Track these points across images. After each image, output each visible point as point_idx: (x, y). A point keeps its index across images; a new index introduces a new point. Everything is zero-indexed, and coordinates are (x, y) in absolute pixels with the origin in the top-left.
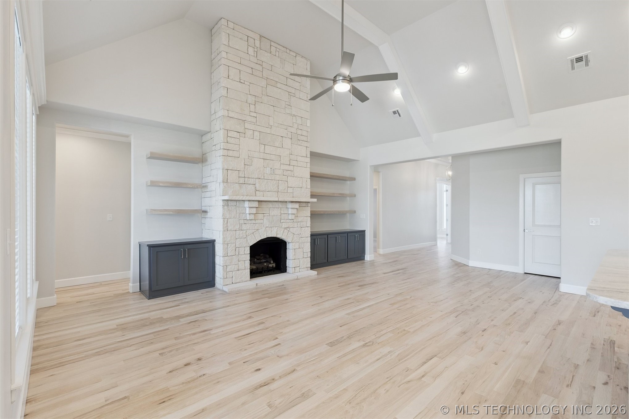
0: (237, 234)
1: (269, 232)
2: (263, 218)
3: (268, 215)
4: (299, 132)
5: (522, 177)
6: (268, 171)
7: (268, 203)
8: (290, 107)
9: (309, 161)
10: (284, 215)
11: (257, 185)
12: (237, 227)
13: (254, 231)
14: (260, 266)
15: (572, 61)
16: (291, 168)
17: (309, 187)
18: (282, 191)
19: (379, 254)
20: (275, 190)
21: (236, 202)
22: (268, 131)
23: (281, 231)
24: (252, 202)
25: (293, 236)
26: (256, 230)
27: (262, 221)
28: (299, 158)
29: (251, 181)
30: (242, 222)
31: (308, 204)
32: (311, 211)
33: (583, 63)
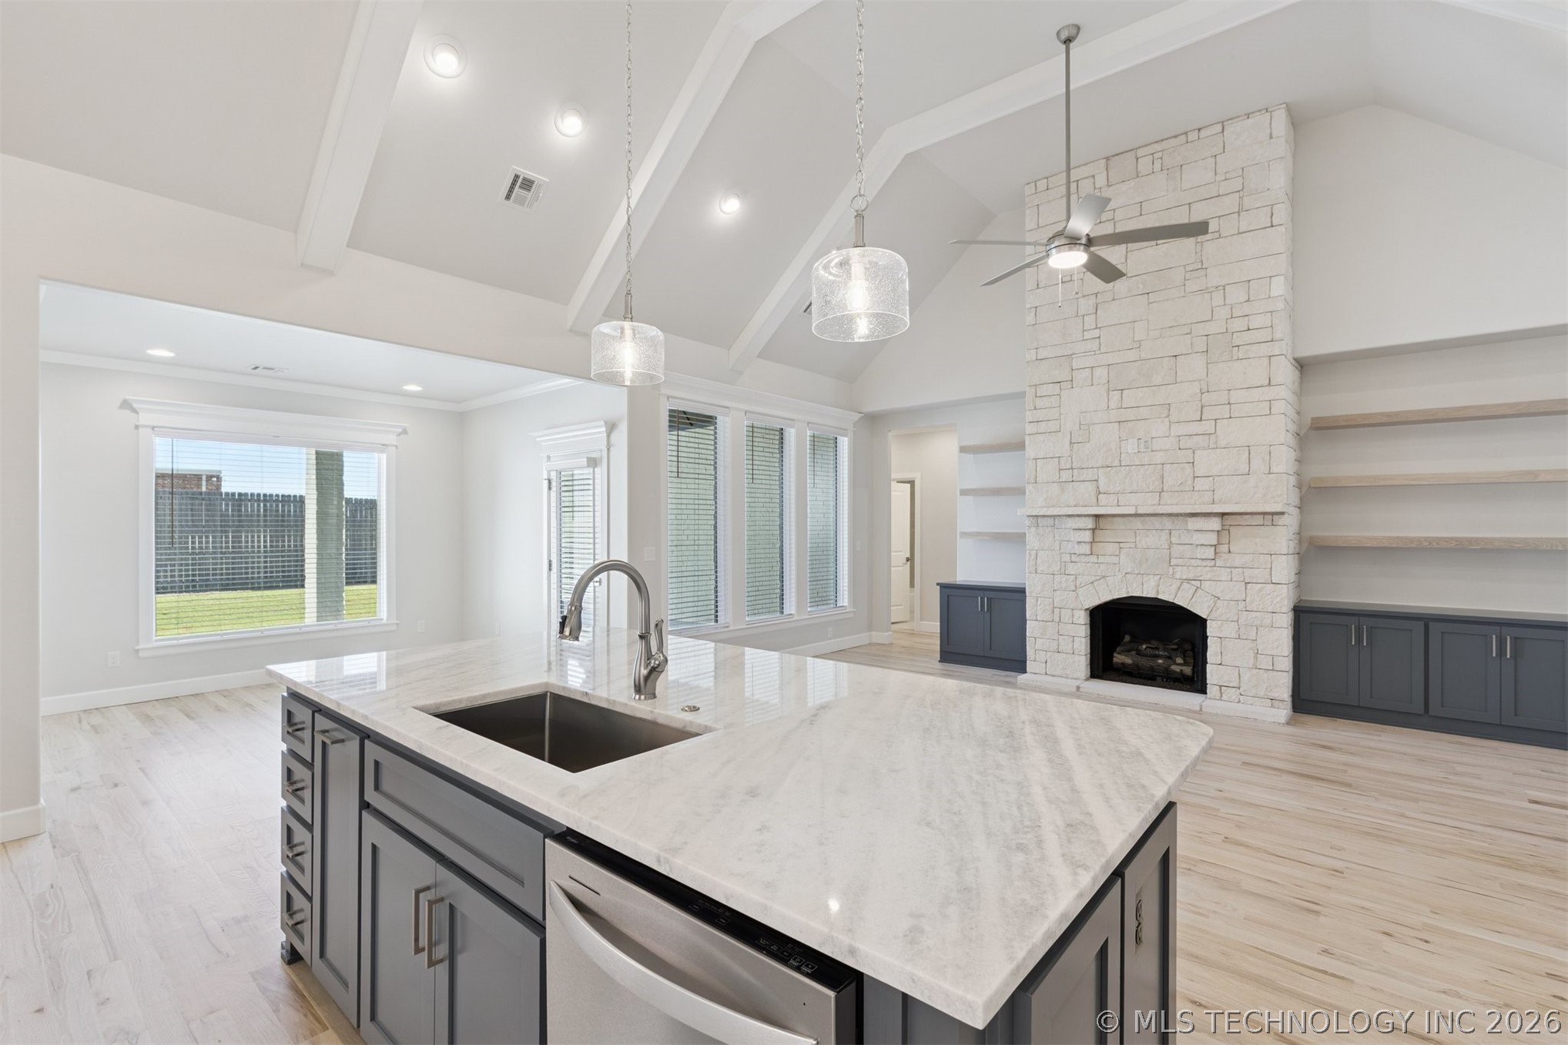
0: (1056, 581)
1: (1135, 585)
2: (1117, 553)
3: (1133, 545)
4: (1239, 324)
6: (1131, 446)
7: (1130, 518)
8: (1203, 272)
10: (1181, 547)
11: (1101, 483)
12: (1056, 568)
13: (1094, 578)
16: (1208, 426)
17: (1280, 467)
18: (1176, 489)
20: (1151, 488)
21: (1052, 519)
22: (1132, 355)
23: (1171, 585)
24: (1077, 519)
25: (1212, 602)
26: (1098, 578)
27: (1115, 560)
28: (1235, 396)
29: (1089, 475)
30: (1067, 558)
31: (1275, 517)
32: (1297, 538)
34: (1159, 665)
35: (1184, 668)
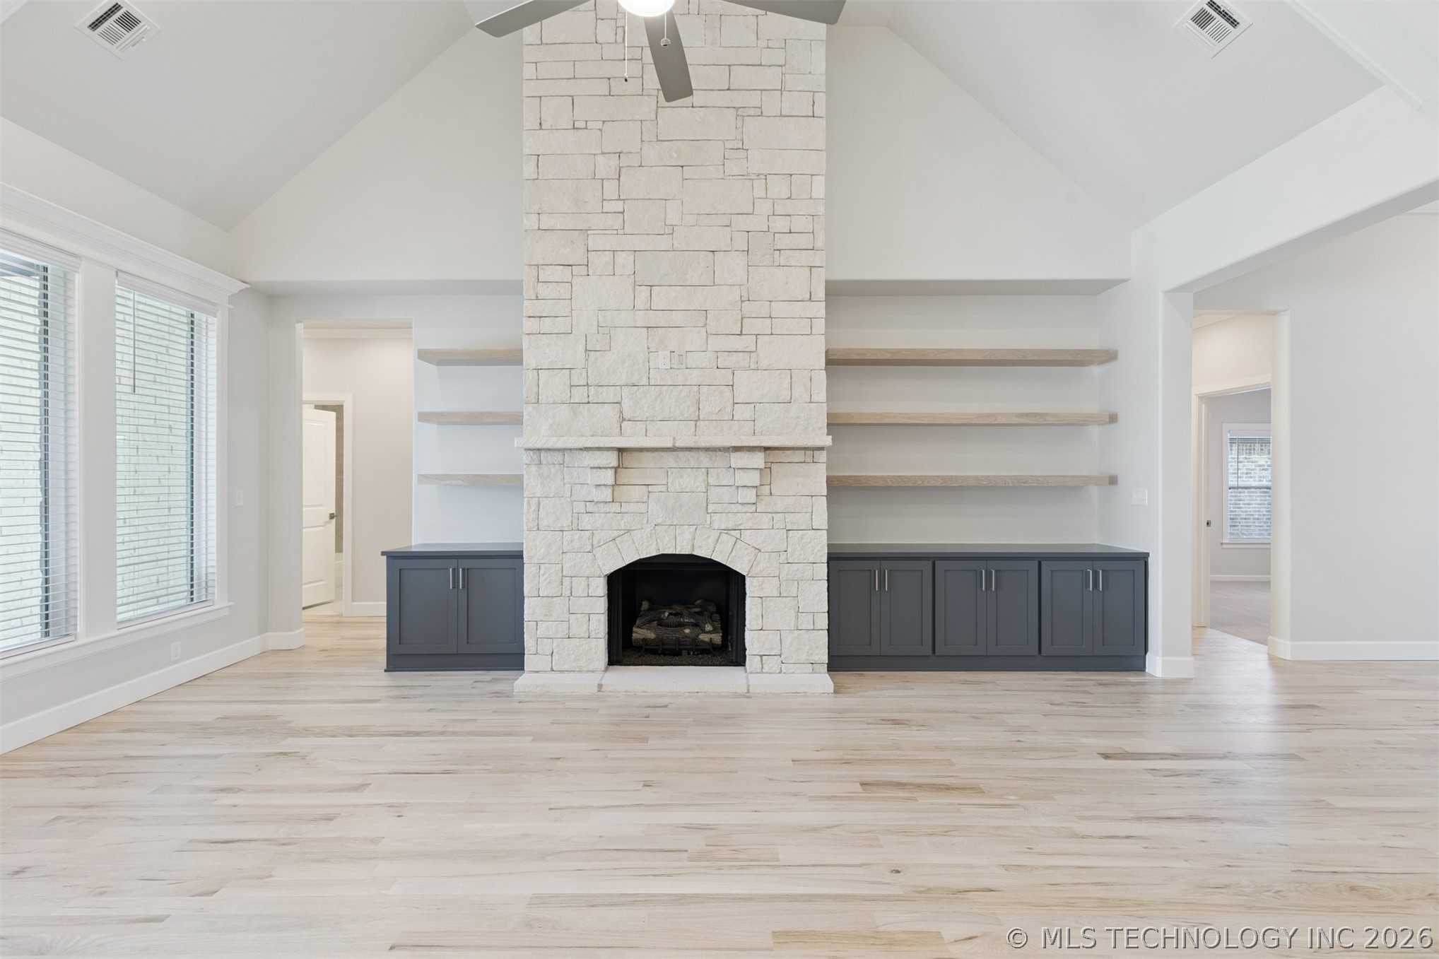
0: (565, 539)
1: (667, 539)
2: (645, 499)
3: (664, 489)
4: (780, 224)
6: (661, 360)
7: (662, 454)
8: (743, 153)
9: (823, 312)
10: (719, 490)
11: (625, 406)
12: (565, 522)
13: (616, 534)
14: (670, 635)
16: (747, 342)
17: (821, 395)
18: (714, 417)
20: (686, 415)
21: (561, 454)
22: (664, 243)
23: (708, 537)
24: (597, 453)
25: (753, 555)
26: (622, 532)
27: (643, 507)
28: (779, 309)
29: (609, 394)
30: (580, 507)
31: (816, 453)
32: (828, 478)
34: (686, 636)
35: (713, 636)
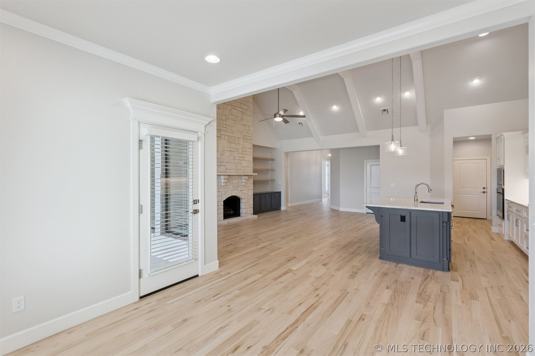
1: (233, 193)
2: (230, 185)
3: (232, 183)
4: (247, 135)
5: (365, 161)
6: (232, 158)
7: (232, 176)
8: (243, 120)
9: (252, 151)
10: (240, 183)
11: (227, 166)
15: (382, 110)
16: (243, 155)
17: (252, 166)
18: (239, 169)
19: (289, 207)
20: (235, 169)
22: (232, 135)
23: (238, 192)
24: (225, 176)
25: (244, 195)
26: (226, 192)
27: (229, 187)
28: (247, 150)
29: (224, 164)
30: (219, 187)
31: (252, 176)
32: (253, 180)
33: (386, 112)
